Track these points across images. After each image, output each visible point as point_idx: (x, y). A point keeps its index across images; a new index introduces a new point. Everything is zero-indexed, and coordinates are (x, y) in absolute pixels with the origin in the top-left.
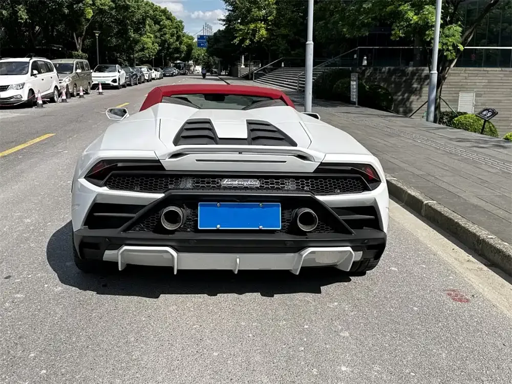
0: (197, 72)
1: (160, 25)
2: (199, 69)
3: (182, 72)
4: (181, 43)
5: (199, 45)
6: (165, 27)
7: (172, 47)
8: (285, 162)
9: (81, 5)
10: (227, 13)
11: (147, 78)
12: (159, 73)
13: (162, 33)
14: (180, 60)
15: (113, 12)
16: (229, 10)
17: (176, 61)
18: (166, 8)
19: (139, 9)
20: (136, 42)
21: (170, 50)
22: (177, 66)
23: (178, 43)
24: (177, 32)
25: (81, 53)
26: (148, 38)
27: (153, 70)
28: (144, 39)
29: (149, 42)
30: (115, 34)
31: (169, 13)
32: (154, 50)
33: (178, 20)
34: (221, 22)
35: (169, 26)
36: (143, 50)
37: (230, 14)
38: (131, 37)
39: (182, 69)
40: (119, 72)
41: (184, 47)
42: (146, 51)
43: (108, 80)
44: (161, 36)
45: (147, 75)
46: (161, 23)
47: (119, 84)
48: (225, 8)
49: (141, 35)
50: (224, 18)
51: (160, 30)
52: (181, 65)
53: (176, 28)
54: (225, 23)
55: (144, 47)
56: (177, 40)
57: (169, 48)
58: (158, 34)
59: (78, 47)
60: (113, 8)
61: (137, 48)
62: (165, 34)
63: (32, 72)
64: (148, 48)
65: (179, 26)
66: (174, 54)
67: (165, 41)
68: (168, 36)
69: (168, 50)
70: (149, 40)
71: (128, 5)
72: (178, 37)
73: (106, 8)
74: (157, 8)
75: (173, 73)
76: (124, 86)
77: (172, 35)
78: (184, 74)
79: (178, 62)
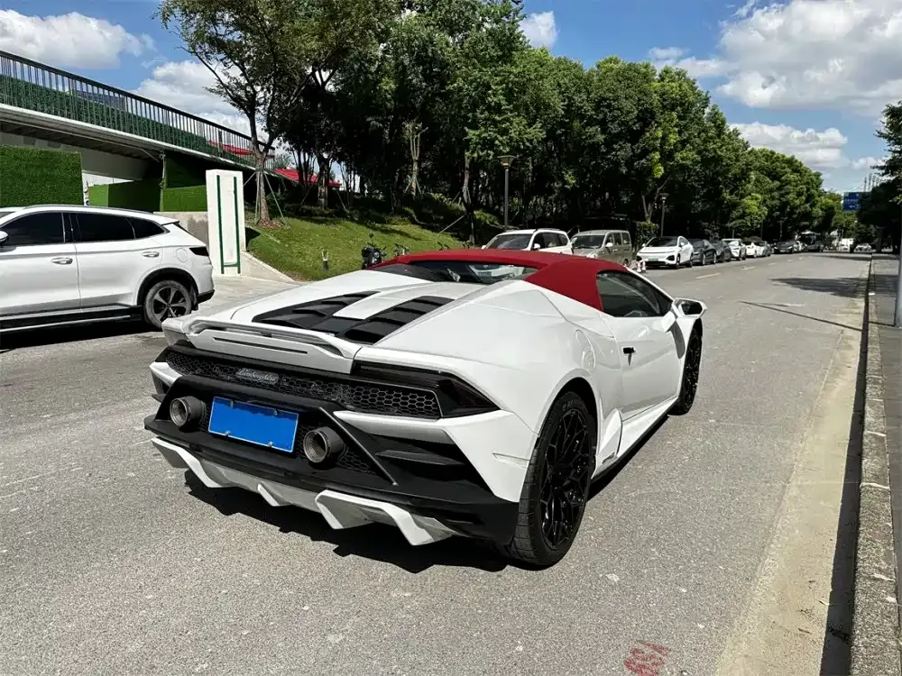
0: (843, 247)
1: (780, 181)
2: (847, 242)
3: (812, 247)
4: (813, 206)
5: (846, 207)
6: (788, 183)
7: (798, 211)
8: (306, 353)
9: (644, 161)
10: (890, 157)
11: (736, 255)
12: (763, 248)
13: (783, 192)
14: (811, 230)
15: (698, 168)
16: (895, 152)
17: (804, 230)
18: (793, 158)
19: (737, 160)
20: (734, 206)
21: (795, 216)
22: (804, 240)
23: (808, 205)
24: (808, 190)
25: (649, 222)
26: (752, 199)
27: (753, 244)
28: (747, 201)
29: (754, 205)
30: (702, 197)
31: (798, 164)
32: (760, 216)
33: (814, 172)
34: (876, 170)
35: (795, 181)
36: (742, 216)
37: (894, 157)
38: (724, 199)
39: (813, 243)
40: (680, 246)
41: (818, 211)
42: (748, 218)
43: (663, 257)
44: (782, 196)
45: (738, 251)
46: (783, 178)
47: (678, 262)
48: (889, 148)
49: (742, 196)
50: (883, 164)
51: (779, 188)
52: (812, 237)
53: (808, 183)
54: (884, 171)
55: (744, 212)
56: (807, 201)
57: (792, 212)
58: (776, 194)
59: (647, 215)
60: (697, 162)
61: (735, 214)
62: (788, 193)
63: (533, 246)
64: (750, 214)
65: (812, 181)
66: (800, 221)
67: (787, 203)
68: (791, 196)
69: (790, 217)
70: (754, 202)
71: (719, 156)
72: (810, 198)
73: (689, 162)
74: (778, 157)
75: (792, 249)
76: (687, 265)
77: (799, 194)
78: (817, 250)
79: (808, 232)
